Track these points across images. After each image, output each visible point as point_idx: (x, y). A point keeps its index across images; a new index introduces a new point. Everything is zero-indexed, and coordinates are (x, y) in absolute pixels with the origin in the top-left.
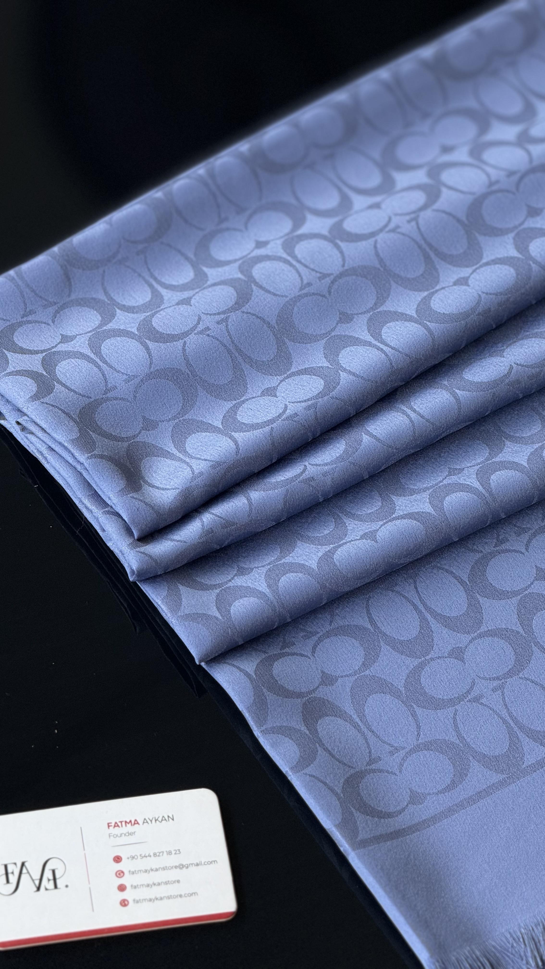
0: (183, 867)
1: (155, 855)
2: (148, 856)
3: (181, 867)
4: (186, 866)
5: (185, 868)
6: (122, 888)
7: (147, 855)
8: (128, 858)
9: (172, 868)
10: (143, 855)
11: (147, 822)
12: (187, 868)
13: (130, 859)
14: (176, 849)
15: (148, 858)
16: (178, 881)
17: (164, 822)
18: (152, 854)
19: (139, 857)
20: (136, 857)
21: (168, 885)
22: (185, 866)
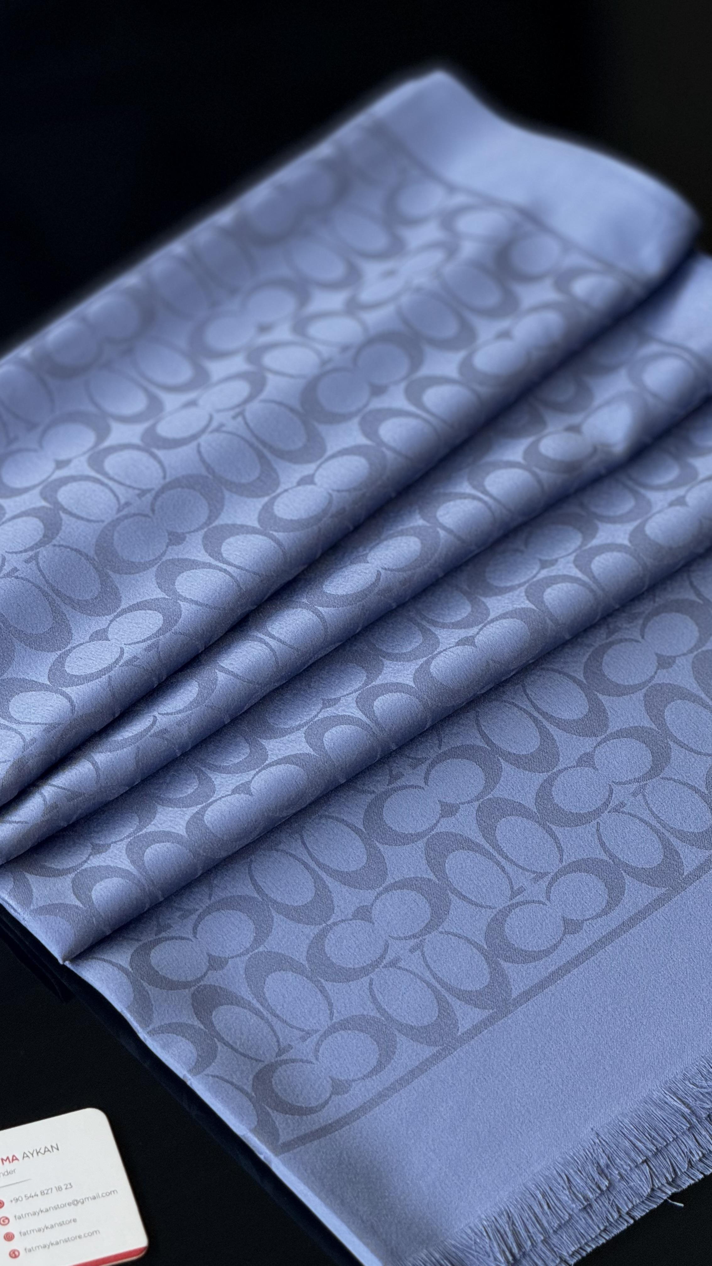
0: (77, 1203)
1: (42, 1193)
2: (35, 1195)
3: (75, 1202)
4: (82, 1201)
5: (80, 1203)
6: (9, 1237)
7: (33, 1194)
8: (11, 1201)
9: (65, 1205)
10: (29, 1196)
11: (27, 1156)
12: (83, 1203)
13: (14, 1202)
14: (67, 1182)
15: (36, 1197)
16: (75, 1221)
17: (47, 1153)
18: (39, 1193)
19: (24, 1198)
20: (20, 1199)
21: (63, 1226)
22: (80, 1201)
